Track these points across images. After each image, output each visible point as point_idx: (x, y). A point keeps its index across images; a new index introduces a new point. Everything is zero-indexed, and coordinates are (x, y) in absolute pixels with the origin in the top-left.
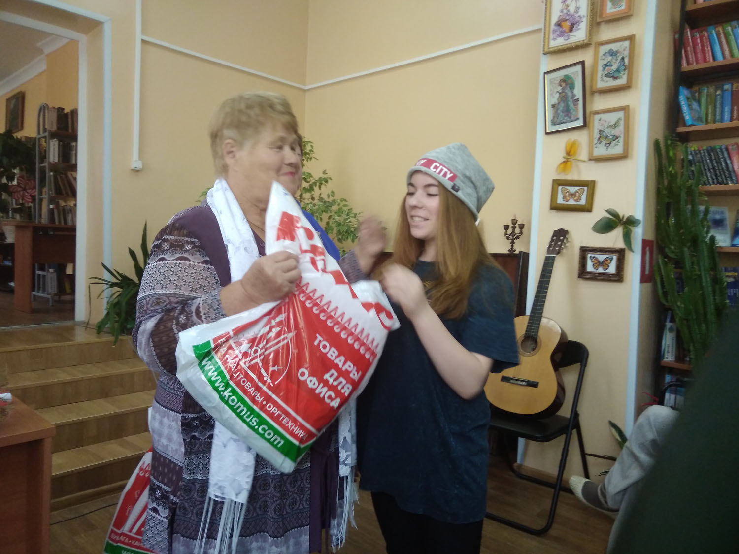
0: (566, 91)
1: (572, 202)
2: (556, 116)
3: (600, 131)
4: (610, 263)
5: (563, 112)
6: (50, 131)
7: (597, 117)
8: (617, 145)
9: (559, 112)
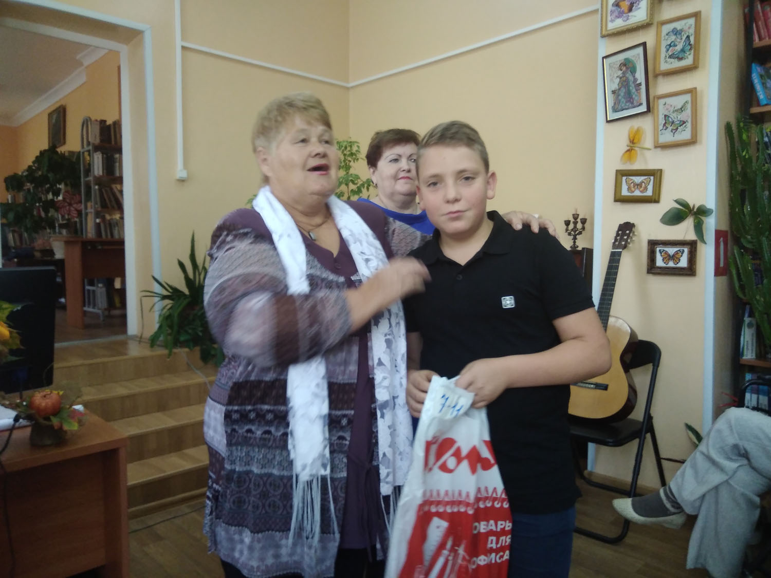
0: (627, 75)
1: (637, 193)
2: (617, 102)
3: (665, 116)
4: (681, 256)
5: (624, 98)
6: (94, 144)
7: (662, 101)
8: (684, 130)
9: (620, 97)
